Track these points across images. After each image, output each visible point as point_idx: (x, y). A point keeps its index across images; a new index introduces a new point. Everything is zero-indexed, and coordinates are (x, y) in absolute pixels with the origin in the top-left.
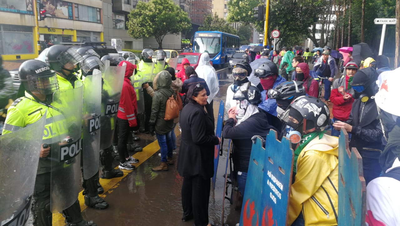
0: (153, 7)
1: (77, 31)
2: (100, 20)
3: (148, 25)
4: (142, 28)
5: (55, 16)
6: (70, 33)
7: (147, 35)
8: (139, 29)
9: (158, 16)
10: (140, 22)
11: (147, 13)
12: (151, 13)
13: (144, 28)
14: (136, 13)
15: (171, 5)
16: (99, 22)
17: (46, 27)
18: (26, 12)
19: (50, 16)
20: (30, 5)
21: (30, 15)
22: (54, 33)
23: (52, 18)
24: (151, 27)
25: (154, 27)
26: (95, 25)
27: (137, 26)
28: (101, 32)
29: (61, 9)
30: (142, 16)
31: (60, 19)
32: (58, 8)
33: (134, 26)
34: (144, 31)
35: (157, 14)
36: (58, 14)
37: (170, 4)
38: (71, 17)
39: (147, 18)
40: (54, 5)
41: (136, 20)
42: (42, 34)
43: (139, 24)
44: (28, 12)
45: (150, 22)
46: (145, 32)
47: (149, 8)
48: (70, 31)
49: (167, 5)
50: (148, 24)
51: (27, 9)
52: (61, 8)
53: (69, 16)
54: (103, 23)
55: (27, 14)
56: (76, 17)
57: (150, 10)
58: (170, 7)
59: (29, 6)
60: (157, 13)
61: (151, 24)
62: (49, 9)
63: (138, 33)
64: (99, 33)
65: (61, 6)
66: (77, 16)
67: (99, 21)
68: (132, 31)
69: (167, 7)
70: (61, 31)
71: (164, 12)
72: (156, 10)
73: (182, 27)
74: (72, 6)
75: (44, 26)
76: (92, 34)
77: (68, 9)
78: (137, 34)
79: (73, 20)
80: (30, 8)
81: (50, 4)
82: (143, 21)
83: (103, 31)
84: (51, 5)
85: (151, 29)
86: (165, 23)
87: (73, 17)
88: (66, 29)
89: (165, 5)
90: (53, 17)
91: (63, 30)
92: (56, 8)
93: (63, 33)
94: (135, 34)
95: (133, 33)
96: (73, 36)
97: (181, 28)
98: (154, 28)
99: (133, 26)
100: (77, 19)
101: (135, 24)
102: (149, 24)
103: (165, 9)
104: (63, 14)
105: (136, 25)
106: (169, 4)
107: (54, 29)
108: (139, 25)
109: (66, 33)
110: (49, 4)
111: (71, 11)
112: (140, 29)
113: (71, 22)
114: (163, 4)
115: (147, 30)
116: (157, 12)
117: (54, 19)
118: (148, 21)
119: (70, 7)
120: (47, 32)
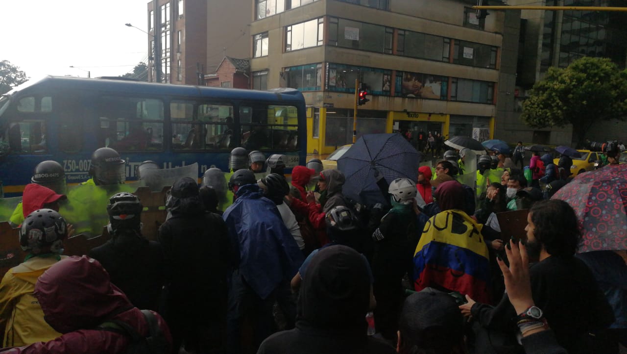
0: (568, 76)
1: (452, 116)
2: (492, 100)
3: (555, 106)
4: (545, 110)
5: (420, 96)
6: (440, 119)
7: (553, 122)
8: (539, 111)
9: (575, 90)
10: (543, 100)
11: (555, 87)
12: (563, 86)
13: (548, 111)
14: (541, 86)
15: (603, 72)
16: (489, 102)
17: (405, 111)
18: (382, 93)
19: (414, 96)
20: (388, 83)
21: (385, 96)
22: (415, 119)
23: (415, 100)
24: (559, 107)
25: (565, 108)
26: (482, 106)
27: (537, 108)
28: (492, 117)
29: (431, 87)
30: (548, 92)
31: (427, 100)
32: (426, 85)
33: (531, 107)
34: (548, 115)
35: (572, 87)
36: (425, 92)
37: (602, 70)
38: (444, 97)
39: (554, 94)
40: (420, 82)
41: (537, 98)
42: (397, 121)
43: (541, 104)
44: (384, 93)
45: (558, 101)
46: (550, 117)
47: (560, 78)
48: (440, 116)
49: (596, 71)
50: (555, 104)
51: (383, 88)
52: (431, 85)
53: (442, 95)
54: (497, 104)
55: (382, 95)
56: (452, 97)
57: (563, 82)
58: (602, 75)
59: (386, 85)
60: (574, 85)
61: (560, 104)
62: (413, 87)
63: (537, 119)
64: (489, 118)
65: (431, 82)
66: (454, 95)
67: (491, 102)
68: (527, 116)
69: (596, 75)
70: (428, 115)
71: (586, 83)
72: (571, 81)
73: (622, 108)
74: (448, 82)
75: (403, 110)
76: (475, 120)
77: (441, 86)
78: (535, 120)
79: (447, 100)
80: (387, 87)
81: (415, 80)
82: (548, 99)
83: (494, 116)
84: (417, 81)
85: (559, 111)
86: (585, 102)
87: (447, 96)
88: (434, 113)
89: (592, 71)
90: (416, 98)
91: (430, 114)
92: (423, 86)
93: (429, 119)
94: (532, 119)
95: (529, 118)
96: (444, 123)
97: (620, 109)
98: (566, 110)
99: (529, 108)
100: (452, 99)
101: (533, 104)
102: (558, 104)
103: (590, 78)
104: (433, 93)
105: (536, 106)
106: (600, 69)
107: (415, 114)
108: (541, 106)
109: (433, 119)
110: (413, 80)
111: (445, 88)
112: (540, 113)
113: (444, 103)
114: (588, 70)
115: (553, 114)
116: (574, 83)
117: (419, 100)
118: (555, 99)
119: (445, 84)
120: (406, 118)
